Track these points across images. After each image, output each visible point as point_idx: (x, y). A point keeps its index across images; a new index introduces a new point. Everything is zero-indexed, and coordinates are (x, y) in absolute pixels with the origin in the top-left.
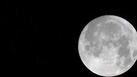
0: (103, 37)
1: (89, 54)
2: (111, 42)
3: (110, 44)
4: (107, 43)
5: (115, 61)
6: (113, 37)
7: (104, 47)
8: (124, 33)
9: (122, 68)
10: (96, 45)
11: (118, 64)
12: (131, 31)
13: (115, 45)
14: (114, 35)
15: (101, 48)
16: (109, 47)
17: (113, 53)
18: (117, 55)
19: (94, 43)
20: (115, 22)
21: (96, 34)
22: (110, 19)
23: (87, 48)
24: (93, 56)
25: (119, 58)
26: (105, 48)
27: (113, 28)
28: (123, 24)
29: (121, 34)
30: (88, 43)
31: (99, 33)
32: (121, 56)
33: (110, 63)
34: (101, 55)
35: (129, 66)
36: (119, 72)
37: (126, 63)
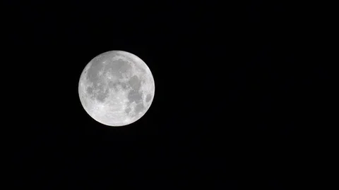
0: (110, 78)
1: (91, 98)
2: (119, 83)
3: (119, 87)
4: (114, 85)
5: (124, 107)
6: (122, 78)
7: (110, 90)
8: (136, 73)
9: (133, 116)
10: (101, 88)
11: (127, 111)
12: (144, 71)
13: (124, 87)
14: (123, 75)
15: (107, 91)
16: (117, 90)
17: (121, 97)
18: (126, 100)
19: (99, 84)
20: (124, 59)
21: (101, 73)
22: (118, 55)
23: (90, 90)
24: (96, 101)
25: (128, 104)
26: (112, 91)
27: (122, 67)
28: (135, 62)
29: (131, 75)
30: (91, 85)
31: (104, 73)
32: (131, 101)
33: (118, 110)
34: (106, 100)
35: (141, 114)
36: (128, 121)
37: (137, 110)
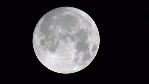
0: (60, 31)
1: (44, 49)
2: (68, 35)
3: (68, 38)
4: (64, 37)
5: (73, 57)
6: (70, 31)
7: (60, 41)
8: (83, 26)
9: (81, 65)
10: (52, 40)
11: (76, 60)
12: (90, 24)
13: (73, 39)
14: (72, 28)
15: (58, 43)
16: (66, 42)
17: (71, 48)
18: (75, 51)
19: (50, 37)
20: (73, 14)
21: (52, 27)
22: (67, 10)
23: (43, 42)
24: (48, 51)
25: (77, 54)
26: (62, 42)
27: (70, 20)
28: (81, 17)
29: (79, 27)
30: (44, 37)
31: (55, 27)
32: (79, 51)
33: (68, 59)
34: (57, 50)
35: (88, 62)
36: (77, 69)
37: (85, 59)
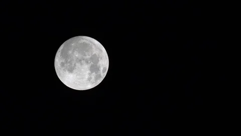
0: (77, 56)
1: (64, 70)
2: (84, 59)
3: (82, 61)
4: (80, 61)
5: (87, 77)
6: (85, 55)
8: (95, 52)
9: (93, 83)
10: (70, 63)
11: (89, 79)
12: (101, 51)
13: (87, 62)
14: (86, 53)
15: (75, 65)
16: (81, 64)
17: (85, 69)
18: (88, 72)
19: (69, 60)
20: (87, 42)
21: (70, 52)
22: (83, 39)
23: (63, 65)
24: (67, 72)
25: (90, 74)
26: (78, 65)
27: (86, 47)
28: (94, 44)
29: (92, 53)
30: (63, 61)
31: (73, 52)
32: (92, 72)
33: (83, 78)
34: (74, 71)
35: (99, 82)
36: (90, 86)
37: (96, 79)
